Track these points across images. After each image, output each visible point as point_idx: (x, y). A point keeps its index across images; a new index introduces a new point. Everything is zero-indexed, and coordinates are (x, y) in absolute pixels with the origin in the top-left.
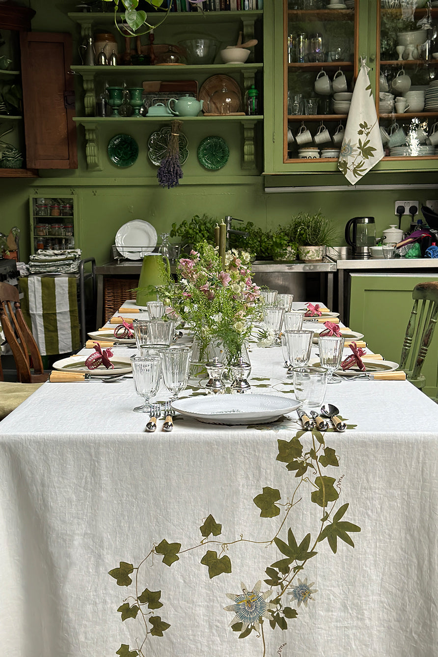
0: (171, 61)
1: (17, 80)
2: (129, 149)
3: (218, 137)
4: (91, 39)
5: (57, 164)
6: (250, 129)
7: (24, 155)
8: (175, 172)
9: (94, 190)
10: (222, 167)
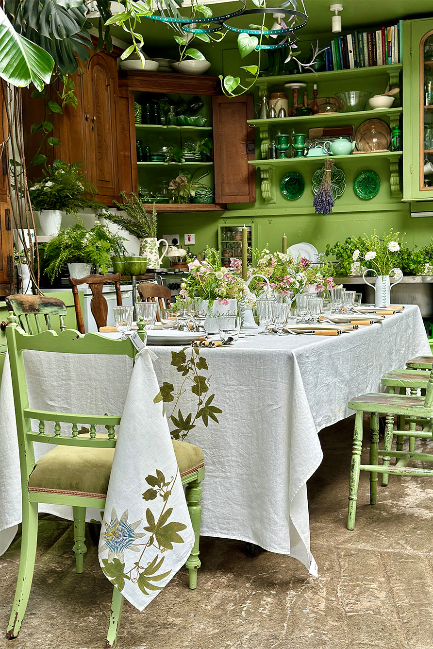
0: (328, 111)
1: (210, 134)
2: (297, 184)
3: (370, 171)
4: (265, 98)
5: (240, 199)
6: (395, 163)
7: (214, 194)
8: (327, 201)
9: (270, 219)
10: (374, 196)
